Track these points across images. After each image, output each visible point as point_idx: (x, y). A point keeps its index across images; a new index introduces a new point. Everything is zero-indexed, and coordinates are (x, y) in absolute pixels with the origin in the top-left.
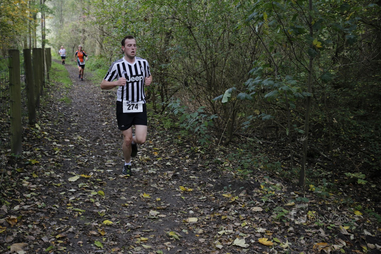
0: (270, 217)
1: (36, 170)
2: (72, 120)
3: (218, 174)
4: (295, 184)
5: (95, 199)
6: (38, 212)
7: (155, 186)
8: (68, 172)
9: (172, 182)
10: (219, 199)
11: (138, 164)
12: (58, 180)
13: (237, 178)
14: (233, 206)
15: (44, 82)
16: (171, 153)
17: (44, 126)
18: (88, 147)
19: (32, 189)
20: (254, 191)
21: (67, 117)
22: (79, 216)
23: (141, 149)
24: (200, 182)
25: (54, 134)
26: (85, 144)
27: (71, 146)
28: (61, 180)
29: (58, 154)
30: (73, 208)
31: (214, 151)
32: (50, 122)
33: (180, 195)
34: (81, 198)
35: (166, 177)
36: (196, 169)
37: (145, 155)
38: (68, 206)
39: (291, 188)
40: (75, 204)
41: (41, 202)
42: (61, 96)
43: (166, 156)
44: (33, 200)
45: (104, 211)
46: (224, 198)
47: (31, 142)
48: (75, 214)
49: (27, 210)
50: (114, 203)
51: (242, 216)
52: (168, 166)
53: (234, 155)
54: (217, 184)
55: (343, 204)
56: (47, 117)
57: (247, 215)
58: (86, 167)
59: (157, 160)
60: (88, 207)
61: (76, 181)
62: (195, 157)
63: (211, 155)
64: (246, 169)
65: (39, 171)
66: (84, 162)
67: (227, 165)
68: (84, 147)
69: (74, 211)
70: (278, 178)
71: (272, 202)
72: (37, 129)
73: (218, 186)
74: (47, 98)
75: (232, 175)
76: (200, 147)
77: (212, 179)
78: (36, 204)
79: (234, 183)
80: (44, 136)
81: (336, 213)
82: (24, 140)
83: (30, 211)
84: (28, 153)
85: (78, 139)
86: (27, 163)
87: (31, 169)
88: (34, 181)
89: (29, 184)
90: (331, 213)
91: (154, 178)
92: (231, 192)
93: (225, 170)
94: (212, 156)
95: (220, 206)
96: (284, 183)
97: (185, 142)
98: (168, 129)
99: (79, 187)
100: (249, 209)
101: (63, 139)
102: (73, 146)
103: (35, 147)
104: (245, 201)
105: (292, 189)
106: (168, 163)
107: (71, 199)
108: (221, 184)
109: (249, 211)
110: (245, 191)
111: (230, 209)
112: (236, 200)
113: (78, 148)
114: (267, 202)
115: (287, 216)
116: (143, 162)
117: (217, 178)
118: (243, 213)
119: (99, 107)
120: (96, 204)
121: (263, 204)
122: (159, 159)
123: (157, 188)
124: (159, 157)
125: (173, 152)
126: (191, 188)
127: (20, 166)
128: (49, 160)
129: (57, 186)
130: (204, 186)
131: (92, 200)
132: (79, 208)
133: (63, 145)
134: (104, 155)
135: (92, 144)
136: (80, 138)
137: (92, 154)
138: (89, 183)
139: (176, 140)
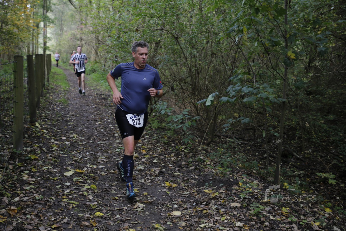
0: (248, 212)
1: (35, 164)
2: (68, 119)
3: (200, 171)
4: (270, 181)
5: (88, 192)
6: (36, 203)
7: (143, 181)
8: (64, 167)
9: (158, 178)
10: (201, 194)
12: (55, 174)
14: (213, 201)
15: (44, 85)
17: (44, 125)
18: (82, 144)
19: (31, 182)
20: (233, 188)
21: (64, 117)
22: (73, 207)
24: (184, 178)
25: (52, 132)
26: (80, 142)
27: (67, 143)
28: (57, 174)
29: (55, 151)
30: (67, 201)
31: (197, 150)
32: (49, 121)
33: (165, 190)
34: (75, 191)
35: (153, 174)
36: (180, 166)
38: (63, 199)
39: (266, 186)
40: (70, 197)
41: (39, 195)
42: (59, 98)
43: (153, 154)
44: (32, 192)
45: (96, 203)
46: (206, 193)
47: (31, 140)
48: (69, 206)
49: (26, 202)
50: (105, 196)
51: (222, 211)
52: (155, 163)
53: (215, 154)
54: (199, 180)
56: (46, 117)
57: (226, 210)
58: (80, 162)
59: (145, 158)
60: (82, 199)
61: (71, 176)
63: (194, 153)
64: (226, 167)
65: (38, 166)
66: (79, 158)
67: (209, 163)
68: (79, 145)
69: (69, 203)
70: (255, 176)
71: (249, 198)
72: (37, 127)
73: (200, 182)
74: (47, 99)
75: (213, 172)
76: (184, 146)
77: (195, 176)
78: (34, 197)
79: (215, 180)
80: (43, 134)
81: (308, 210)
82: (25, 137)
83: (29, 203)
84: (29, 149)
85: (74, 137)
86: (28, 158)
87: (30, 164)
88: (33, 175)
89: (28, 178)
90: (303, 209)
91: (142, 174)
92: (212, 188)
93: (207, 167)
94: (195, 155)
95: (202, 201)
96: (260, 181)
97: (171, 141)
98: (156, 129)
99: (74, 181)
100: (228, 204)
101: (61, 136)
102: (69, 143)
103: (34, 143)
104: (224, 197)
106: (155, 161)
107: (67, 191)
108: (203, 180)
109: (228, 206)
110: (224, 188)
111: (211, 204)
112: (216, 195)
113: (74, 145)
114: (245, 198)
115: (263, 211)
117: (199, 175)
118: (223, 208)
119: (94, 108)
120: (89, 197)
121: (241, 200)
122: (147, 157)
123: (144, 183)
124: (146, 155)
125: (159, 150)
126: (175, 184)
127: (21, 161)
128: (47, 156)
129: (54, 180)
130: (187, 183)
131: (86, 193)
132: (73, 201)
133: (60, 142)
134: (97, 152)
135: (86, 141)
136: (76, 136)
137: (86, 151)
138: (82, 177)
139: (162, 139)
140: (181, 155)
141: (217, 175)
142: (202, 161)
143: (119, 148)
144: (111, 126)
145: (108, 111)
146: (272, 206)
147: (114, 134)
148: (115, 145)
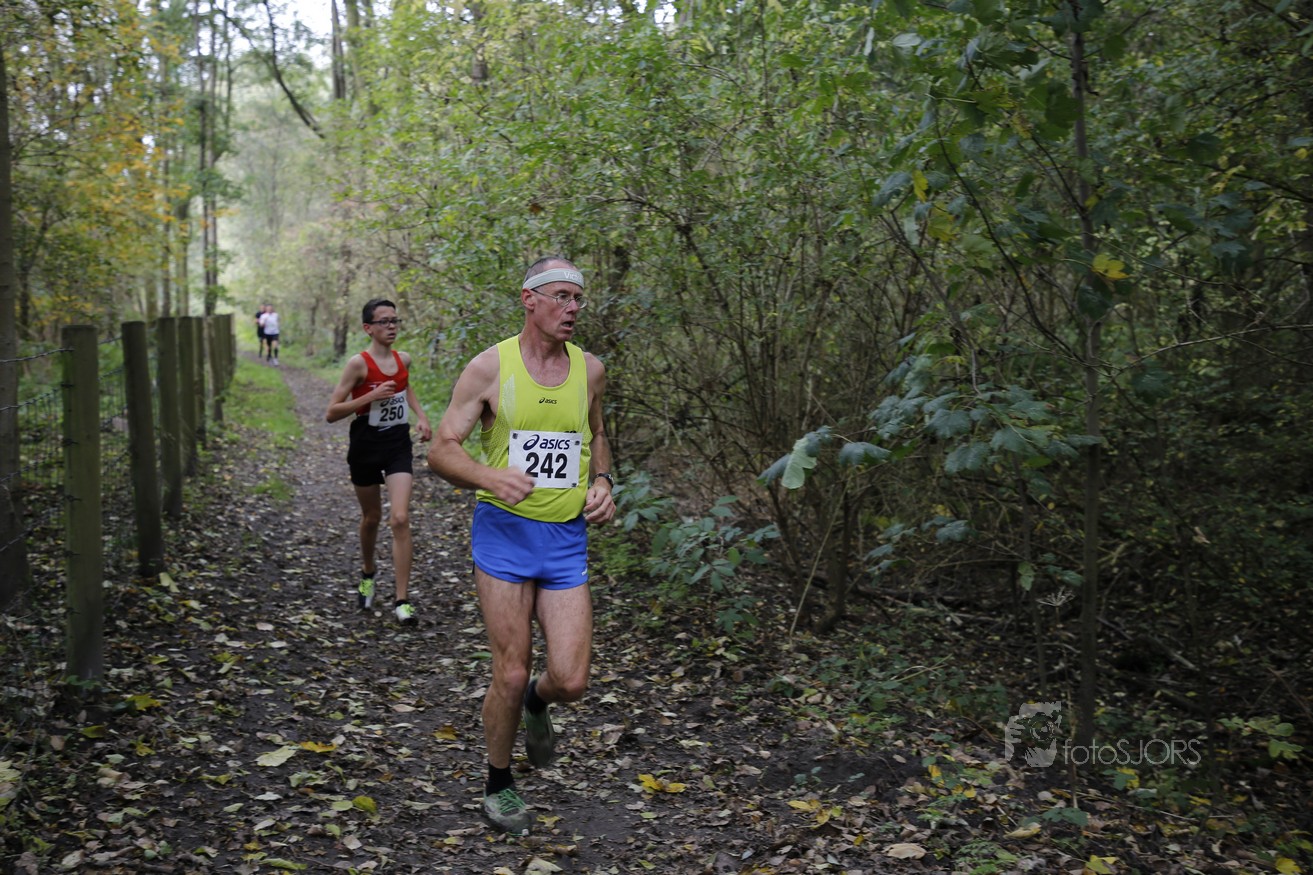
1: (150, 729)
2: (289, 555)
5: (344, 824)
6: (142, 872)
8: (259, 734)
9: (618, 761)
10: (777, 817)
12: (223, 763)
13: (845, 743)
14: (821, 842)
15: (202, 431)
16: (624, 660)
17: (191, 581)
18: (335, 649)
19: (128, 796)
20: (901, 789)
21: (274, 547)
24: (715, 759)
25: (223, 608)
26: (328, 639)
27: (276, 645)
28: (230, 763)
29: (230, 676)
30: (263, 858)
31: (776, 650)
32: (214, 566)
33: (639, 805)
34: (295, 822)
35: (596, 745)
36: (704, 716)
38: (248, 851)
39: (1040, 779)
40: (274, 844)
41: (158, 840)
42: (259, 477)
43: (604, 672)
44: (130, 831)
45: (373, 864)
46: (794, 813)
47: (140, 638)
49: (106, 867)
50: (407, 837)
52: (609, 706)
53: (844, 661)
54: (773, 765)
55: (1240, 834)
56: (202, 550)
57: (869, 871)
58: (323, 715)
60: (318, 852)
61: (282, 766)
62: (705, 675)
63: (764, 665)
64: (884, 711)
65: (160, 735)
66: (317, 699)
67: (817, 698)
68: (322, 650)
69: (267, 867)
70: (994, 744)
71: (961, 826)
72: (166, 590)
73: (779, 771)
74: (211, 483)
75: (829, 732)
76: (724, 639)
77: (757, 750)
78: (138, 848)
79: (833, 761)
80: (187, 614)
81: (1194, 864)
82: (117, 629)
83: (117, 871)
84: (128, 672)
85: (304, 622)
86: (121, 706)
87: (132, 728)
88: (139, 768)
89: (119, 779)
92: (821, 793)
93: (806, 715)
94: (764, 670)
95: (778, 841)
96: (1017, 759)
97: (676, 623)
98: (620, 579)
99: (294, 784)
100: (879, 849)
101: (253, 622)
102: (283, 644)
103: (151, 651)
104: (864, 825)
105: (1044, 781)
106: (609, 698)
107: (263, 824)
108: (790, 765)
109: (876, 856)
110: (872, 790)
111: (811, 853)
112: (832, 819)
113: (302, 654)
114: (943, 826)
115: (1009, 873)
117: (774, 747)
118: (857, 865)
120: (345, 841)
121: (929, 832)
123: (563, 782)
125: (628, 656)
126: (681, 781)
127: (96, 717)
128: (198, 695)
129: (216, 783)
130: (727, 775)
131: (334, 829)
132: (285, 857)
133: (248, 642)
134: (389, 674)
135: (352, 636)
136: (311, 618)
137: (348, 673)
138: (326, 770)
139: (643, 615)
140: (709, 671)
142: (789, 693)
143: (476, 655)
144: (450, 574)
145: (442, 520)
146: (1046, 850)
147: (460, 603)
148: (461, 646)
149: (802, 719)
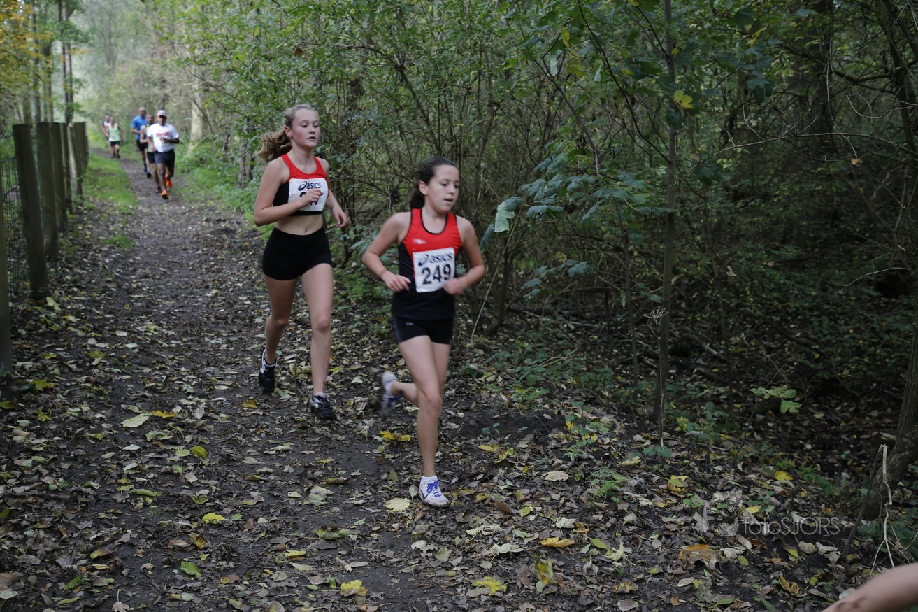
0: (585, 493)
1: (47, 403)
2: (134, 286)
3: (469, 398)
4: (643, 416)
5: (185, 465)
6: (48, 500)
7: (325, 431)
8: (122, 406)
9: (365, 421)
10: (472, 456)
11: (287, 384)
12: (99, 426)
13: (512, 407)
14: (501, 472)
15: (69, 201)
16: (365, 355)
17: (68, 302)
18: (170, 348)
19: (35, 449)
20: (550, 436)
21: (122, 280)
22: (145, 505)
23: (294, 348)
25: (91, 321)
26: (165, 341)
27: (130, 346)
28: (104, 425)
29: (100, 366)
30: (131, 489)
31: (462, 347)
32: (83, 293)
33: (382, 450)
34: (151, 464)
35: (351, 411)
37: (303, 363)
38: (121, 485)
39: (634, 427)
40: (138, 479)
41: (58, 478)
42: (110, 233)
43: (352, 363)
44: (38, 472)
45: (206, 492)
46: (483, 453)
47: (36, 341)
48: (136, 502)
49: (23, 497)
50: (228, 473)
51: (523, 493)
52: (357, 385)
53: (508, 355)
54: (466, 422)
55: (751, 457)
56: (74, 282)
57: (533, 490)
58: (165, 393)
60: (168, 484)
61: (140, 427)
63: (456, 357)
64: (535, 386)
65: (54, 407)
66: (160, 382)
67: (492, 378)
68: (162, 349)
69: (135, 495)
70: (605, 406)
71: (590, 459)
72: (51, 309)
73: (471, 426)
74: (77, 236)
75: (502, 401)
77: (456, 412)
78: (44, 483)
79: (506, 419)
80: (67, 325)
81: (732, 479)
82: (19, 336)
83: (30, 499)
84: (29, 364)
85: (148, 330)
86: (26, 387)
87: (34, 403)
88: (41, 429)
89: (28, 437)
90: (721, 477)
92: (499, 439)
93: (486, 390)
94: (457, 360)
95: (474, 472)
96: (619, 415)
98: (358, 301)
99: (149, 439)
100: (539, 475)
101: (113, 330)
102: (135, 345)
103: (44, 350)
104: (529, 460)
105: (636, 428)
106: (357, 380)
107: (129, 466)
108: (477, 422)
109: (537, 480)
110: (530, 437)
111: (496, 479)
112: (508, 457)
113: (148, 351)
114: (579, 459)
115: (622, 489)
116: (300, 377)
117: (466, 410)
118: (525, 486)
119: (199, 255)
120: (186, 477)
121: (570, 464)
122: (336, 371)
123: (329, 436)
124: (334, 366)
125: (368, 352)
126: (408, 433)
127: (9, 395)
128: (78, 380)
129: (95, 439)
131: (179, 469)
132: (146, 488)
133: (111, 344)
134: (208, 365)
135: (181, 340)
136: (153, 328)
137: (180, 364)
138: (170, 429)
139: (375, 325)
141: (510, 406)
142: (474, 376)
144: (245, 298)
145: (237, 262)
146: (644, 473)
147: (253, 317)
148: (256, 346)
149: (484, 392)
